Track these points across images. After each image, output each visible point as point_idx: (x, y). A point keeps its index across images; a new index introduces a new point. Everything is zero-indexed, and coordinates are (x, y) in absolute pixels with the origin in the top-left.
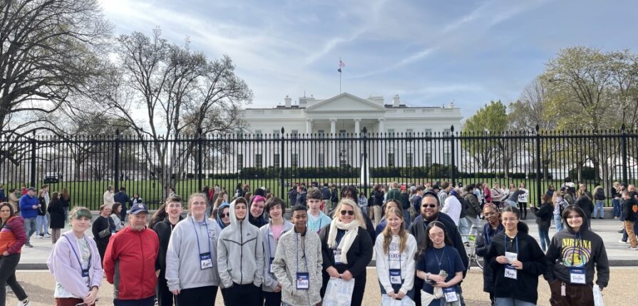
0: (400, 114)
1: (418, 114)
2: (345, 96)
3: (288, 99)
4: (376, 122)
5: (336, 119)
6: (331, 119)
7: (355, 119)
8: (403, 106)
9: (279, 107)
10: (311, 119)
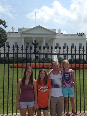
0: (61, 37)
2: (39, 27)
3: (13, 29)
4: (52, 39)
5: (35, 37)
6: (33, 37)
7: (43, 37)
8: (62, 34)
9: (9, 32)
10: (24, 37)
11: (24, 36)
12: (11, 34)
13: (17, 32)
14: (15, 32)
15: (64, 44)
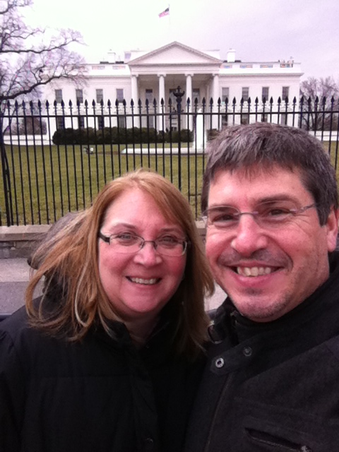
0: (236, 69)
1: (256, 70)
2: (175, 45)
3: (111, 53)
4: (209, 78)
5: (165, 74)
6: (159, 74)
7: (186, 73)
8: (239, 61)
9: (101, 63)
10: (137, 74)
11: (137, 72)
12: (106, 66)
13: (122, 63)
14: (117, 63)
15: (243, 88)
